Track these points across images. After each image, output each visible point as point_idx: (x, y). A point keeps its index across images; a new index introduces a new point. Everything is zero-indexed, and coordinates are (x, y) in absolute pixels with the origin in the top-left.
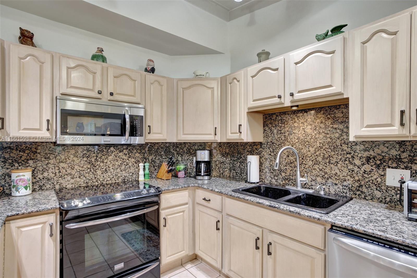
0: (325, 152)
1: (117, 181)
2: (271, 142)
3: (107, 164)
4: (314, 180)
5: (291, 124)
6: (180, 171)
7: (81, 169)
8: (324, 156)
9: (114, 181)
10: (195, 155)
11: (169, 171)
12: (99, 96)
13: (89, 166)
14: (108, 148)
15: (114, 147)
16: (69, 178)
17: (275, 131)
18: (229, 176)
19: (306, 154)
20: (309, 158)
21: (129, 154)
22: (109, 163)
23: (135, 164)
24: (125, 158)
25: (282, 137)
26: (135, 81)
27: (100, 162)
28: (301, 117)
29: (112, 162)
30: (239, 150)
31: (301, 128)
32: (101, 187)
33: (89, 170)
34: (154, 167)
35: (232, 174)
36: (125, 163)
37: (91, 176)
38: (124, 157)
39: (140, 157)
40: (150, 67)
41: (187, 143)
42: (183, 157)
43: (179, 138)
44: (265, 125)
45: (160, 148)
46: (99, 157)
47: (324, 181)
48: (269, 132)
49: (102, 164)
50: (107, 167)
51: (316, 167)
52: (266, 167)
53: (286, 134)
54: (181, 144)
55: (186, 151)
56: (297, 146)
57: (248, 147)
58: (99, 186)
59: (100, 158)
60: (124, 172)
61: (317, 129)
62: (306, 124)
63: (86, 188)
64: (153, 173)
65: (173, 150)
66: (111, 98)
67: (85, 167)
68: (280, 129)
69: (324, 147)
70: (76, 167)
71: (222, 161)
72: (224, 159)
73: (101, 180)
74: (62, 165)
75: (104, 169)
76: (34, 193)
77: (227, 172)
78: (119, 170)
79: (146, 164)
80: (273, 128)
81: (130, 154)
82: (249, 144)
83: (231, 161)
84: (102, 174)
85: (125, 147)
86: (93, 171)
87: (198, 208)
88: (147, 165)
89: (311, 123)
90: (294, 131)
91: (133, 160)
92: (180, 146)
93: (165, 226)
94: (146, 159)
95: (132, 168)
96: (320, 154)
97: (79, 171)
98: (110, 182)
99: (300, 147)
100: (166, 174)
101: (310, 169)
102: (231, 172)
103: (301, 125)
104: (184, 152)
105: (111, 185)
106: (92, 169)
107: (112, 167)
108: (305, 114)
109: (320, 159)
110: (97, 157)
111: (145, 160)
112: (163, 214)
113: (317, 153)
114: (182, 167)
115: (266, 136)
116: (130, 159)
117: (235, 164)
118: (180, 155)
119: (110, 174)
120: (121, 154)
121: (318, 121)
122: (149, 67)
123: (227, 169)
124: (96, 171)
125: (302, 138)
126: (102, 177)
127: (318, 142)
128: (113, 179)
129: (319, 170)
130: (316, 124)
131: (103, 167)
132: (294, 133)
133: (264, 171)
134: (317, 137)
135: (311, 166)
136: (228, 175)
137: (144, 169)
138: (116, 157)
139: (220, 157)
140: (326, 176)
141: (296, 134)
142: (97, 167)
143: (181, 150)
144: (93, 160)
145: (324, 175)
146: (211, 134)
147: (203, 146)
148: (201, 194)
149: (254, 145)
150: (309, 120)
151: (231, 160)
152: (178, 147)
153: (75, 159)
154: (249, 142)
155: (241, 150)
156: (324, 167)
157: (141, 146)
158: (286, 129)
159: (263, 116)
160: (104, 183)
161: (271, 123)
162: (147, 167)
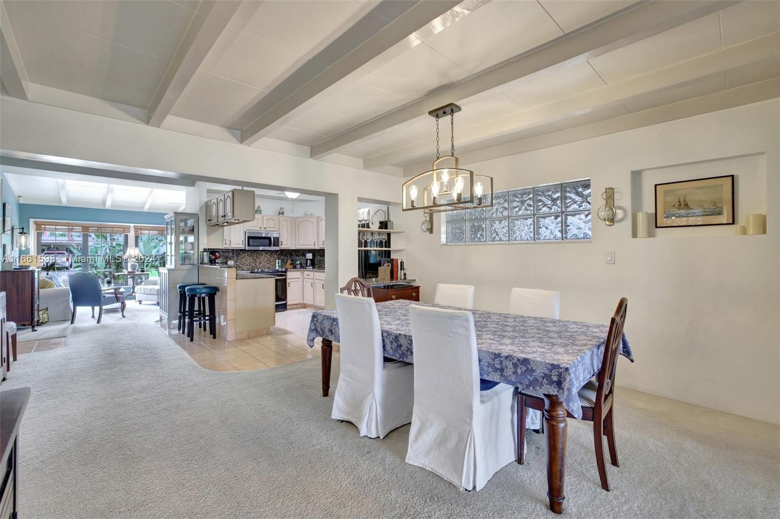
10: (305, 256)
11: (291, 264)
12: (261, 229)
13: (253, 261)
15: (264, 252)
16: (245, 265)
22: (262, 259)
23: (274, 261)
24: (270, 256)
26: (275, 221)
27: (258, 259)
36: (269, 260)
39: (276, 257)
40: (281, 212)
41: (301, 250)
43: (296, 247)
45: (287, 252)
54: (298, 250)
55: (301, 254)
59: (258, 257)
60: (268, 264)
66: (265, 230)
70: (248, 261)
71: (320, 259)
72: (322, 258)
74: (243, 259)
85: (269, 252)
87: (305, 280)
88: (280, 261)
91: (273, 258)
93: (289, 286)
100: (290, 266)
107: (263, 262)
110: (256, 256)
111: (279, 258)
112: (288, 281)
114: (299, 262)
118: (298, 257)
119: (262, 265)
120: (268, 255)
124: (256, 263)
126: (259, 266)
128: (264, 267)
131: (259, 261)
137: (279, 264)
138: (265, 256)
142: (257, 261)
146: (312, 245)
147: (309, 251)
148: (306, 273)
157: (277, 251)
162: (280, 262)
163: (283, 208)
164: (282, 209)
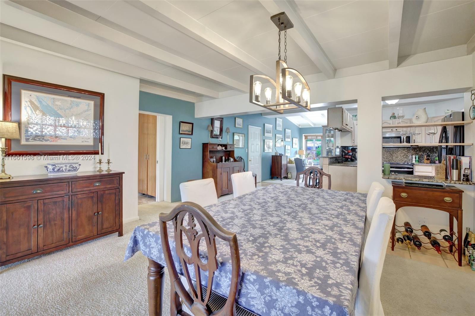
6: (436, 160)
11: (428, 159)
12: (392, 131)
14: (398, 148)
29: (400, 154)
34: (422, 158)
36: (406, 155)
38: (405, 152)
39: (414, 153)
45: (426, 149)
49: (395, 155)
50: (397, 156)
59: (395, 152)
64: (421, 160)
66: (397, 131)
78: (403, 158)
79: (416, 156)
81: (409, 151)
85: (406, 148)
91: (410, 154)
94: (417, 154)
95: (409, 157)
100: (426, 161)
116: (408, 153)
120: (404, 151)
137: (416, 158)
138: (402, 152)
142: (393, 155)
144: (392, 153)
153: (385, 152)
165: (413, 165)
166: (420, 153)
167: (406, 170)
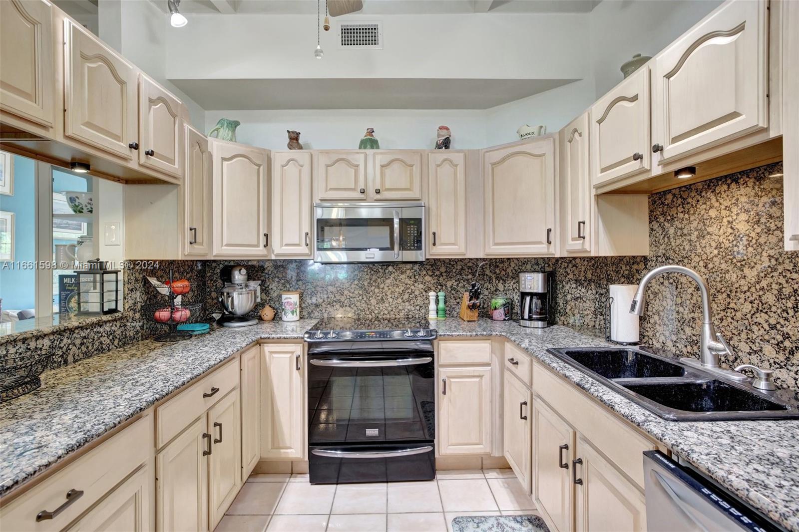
0: (782, 280)
1: (398, 316)
2: (664, 254)
3: (384, 291)
4: (756, 352)
5: (703, 212)
6: (496, 309)
7: (351, 295)
8: (780, 291)
9: (394, 316)
10: (519, 282)
12: (362, 196)
13: (361, 292)
14: (385, 267)
15: (393, 266)
16: (338, 306)
17: (672, 231)
18: (594, 326)
19: (737, 285)
20: (743, 296)
21: (415, 276)
22: (386, 289)
23: (424, 293)
24: (409, 282)
25: (685, 243)
26: (412, 166)
27: (374, 287)
28: (724, 195)
29: (390, 287)
30: (609, 273)
31: (725, 220)
32: (376, 322)
33: (361, 298)
34: (456, 299)
35: (597, 323)
36: (410, 291)
37: (363, 305)
38: (407, 281)
39: (433, 282)
40: (442, 139)
41: (512, 258)
42: (506, 285)
43: (488, 251)
44: (652, 218)
45: (466, 268)
46: (373, 279)
47: (781, 357)
48: (660, 233)
49: (377, 290)
50: (384, 294)
51: (761, 318)
52: (654, 311)
53: (694, 237)
55: (511, 274)
56: (717, 264)
57: (624, 268)
58: (373, 321)
59: (375, 281)
60: (407, 304)
61: (763, 220)
62: (735, 210)
63: (357, 322)
64: (453, 308)
65: (491, 271)
66: (378, 196)
67: (356, 292)
68: (680, 226)
69: (780, 269)
71: (578, 295)
72: (583, 290)
73: (376, 312)
75: (379, 298)
76: (302, 320)
77: (590, 317)
78: (400, 300)
79: (439, 294)
80: (666, 224)
81: (417, 277)
82: (624, 259)
83: (597, 296)
84: (377, 304)
85: (408, 266)
86: (365, 299)
87: (506, 375)
88: (441, 295)
89: (747, 206)
90: (710, 229)
91: (421, 286)
92: (501, 265)
93: (444, 393)
94: (442, 286)
95: (419, 298)
96: (770, 285)
97: (348, 297)
98: (388, 317)
99: (723, 266)
100: (469, 312)
101: (746, 322)
102: (596, 318)
103: (724, 213)
104: (508, 275)
105: (389, 321)
106: (364, 296)
107: (391, 296)
108: (733, 185)
109: (770, 298)
110: (371, 279)
111: (440, 286)
112: (441, 373)
113: (764, 283)
114: (499, 301)
115: (655, 243)
116: (416, 285)
117: (603, 303)
118: (501, 281)
119: (387, 305)
120: (403, 277)
121: (765, 199)
122: (440, 139)
123: (589, 312)
124: (370, 301)
125: (727, 244)
126: (377, 308)
127: (764, 254)
128: (392, 313)
129: (767, 328)
130: (760, 208)
131: (378, 295)
132: (708, 233)
133: (652, 321)
134: (762, 240)
135: (749, 316)
136: (592, 324)
137: (437, 301)
138: (396, 280)
139: (574, 286)
140: (787, 343)
141: (714, 237)
142: (371, 293)
143: (503, 273)
145: (782, 342)
146: (540, 243)
147: (541, 264)
148: (510, 350)
149: (633, 263)
150: (743, 199)
151: (597, 292)
152: (498, 266)
154: (625, 257)
155: (612, 273)
156: (782, 321)
157: (434, 265)
158: (691, 225)
159: (649, 198)
160: (380, 317)
161: (663, 214)
162: (441, 298)
163: (447, 129)
164: (444, 132)
165: (431, 342)
166: (449, 284)
167: (411, 361)
